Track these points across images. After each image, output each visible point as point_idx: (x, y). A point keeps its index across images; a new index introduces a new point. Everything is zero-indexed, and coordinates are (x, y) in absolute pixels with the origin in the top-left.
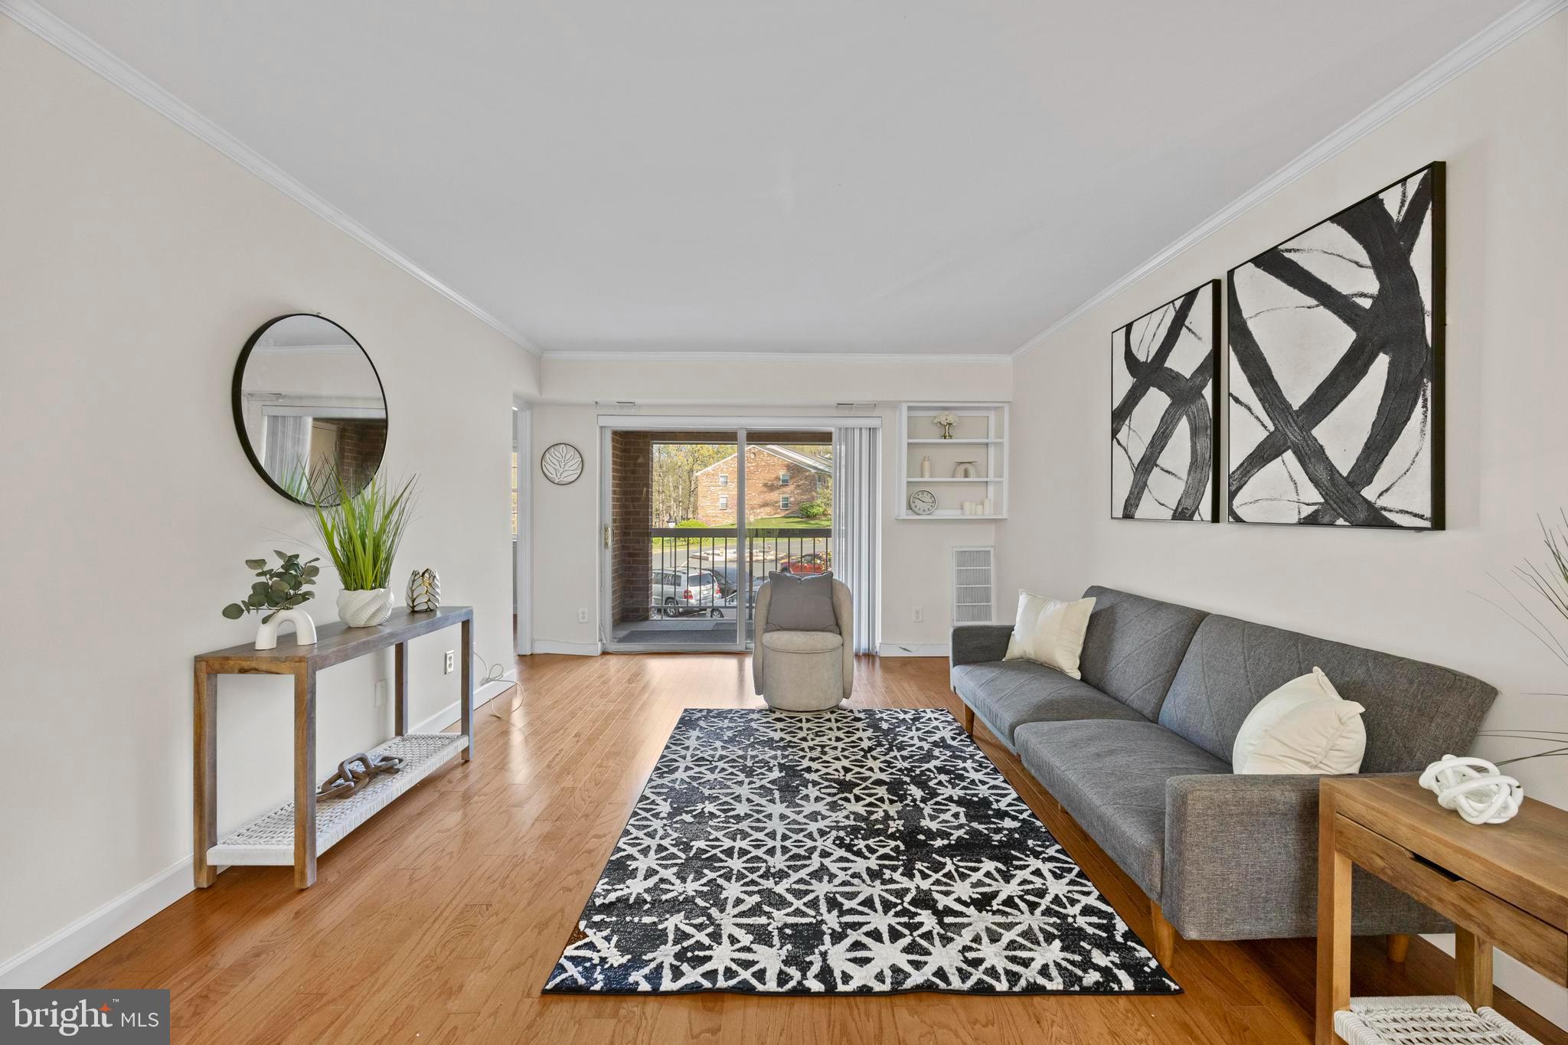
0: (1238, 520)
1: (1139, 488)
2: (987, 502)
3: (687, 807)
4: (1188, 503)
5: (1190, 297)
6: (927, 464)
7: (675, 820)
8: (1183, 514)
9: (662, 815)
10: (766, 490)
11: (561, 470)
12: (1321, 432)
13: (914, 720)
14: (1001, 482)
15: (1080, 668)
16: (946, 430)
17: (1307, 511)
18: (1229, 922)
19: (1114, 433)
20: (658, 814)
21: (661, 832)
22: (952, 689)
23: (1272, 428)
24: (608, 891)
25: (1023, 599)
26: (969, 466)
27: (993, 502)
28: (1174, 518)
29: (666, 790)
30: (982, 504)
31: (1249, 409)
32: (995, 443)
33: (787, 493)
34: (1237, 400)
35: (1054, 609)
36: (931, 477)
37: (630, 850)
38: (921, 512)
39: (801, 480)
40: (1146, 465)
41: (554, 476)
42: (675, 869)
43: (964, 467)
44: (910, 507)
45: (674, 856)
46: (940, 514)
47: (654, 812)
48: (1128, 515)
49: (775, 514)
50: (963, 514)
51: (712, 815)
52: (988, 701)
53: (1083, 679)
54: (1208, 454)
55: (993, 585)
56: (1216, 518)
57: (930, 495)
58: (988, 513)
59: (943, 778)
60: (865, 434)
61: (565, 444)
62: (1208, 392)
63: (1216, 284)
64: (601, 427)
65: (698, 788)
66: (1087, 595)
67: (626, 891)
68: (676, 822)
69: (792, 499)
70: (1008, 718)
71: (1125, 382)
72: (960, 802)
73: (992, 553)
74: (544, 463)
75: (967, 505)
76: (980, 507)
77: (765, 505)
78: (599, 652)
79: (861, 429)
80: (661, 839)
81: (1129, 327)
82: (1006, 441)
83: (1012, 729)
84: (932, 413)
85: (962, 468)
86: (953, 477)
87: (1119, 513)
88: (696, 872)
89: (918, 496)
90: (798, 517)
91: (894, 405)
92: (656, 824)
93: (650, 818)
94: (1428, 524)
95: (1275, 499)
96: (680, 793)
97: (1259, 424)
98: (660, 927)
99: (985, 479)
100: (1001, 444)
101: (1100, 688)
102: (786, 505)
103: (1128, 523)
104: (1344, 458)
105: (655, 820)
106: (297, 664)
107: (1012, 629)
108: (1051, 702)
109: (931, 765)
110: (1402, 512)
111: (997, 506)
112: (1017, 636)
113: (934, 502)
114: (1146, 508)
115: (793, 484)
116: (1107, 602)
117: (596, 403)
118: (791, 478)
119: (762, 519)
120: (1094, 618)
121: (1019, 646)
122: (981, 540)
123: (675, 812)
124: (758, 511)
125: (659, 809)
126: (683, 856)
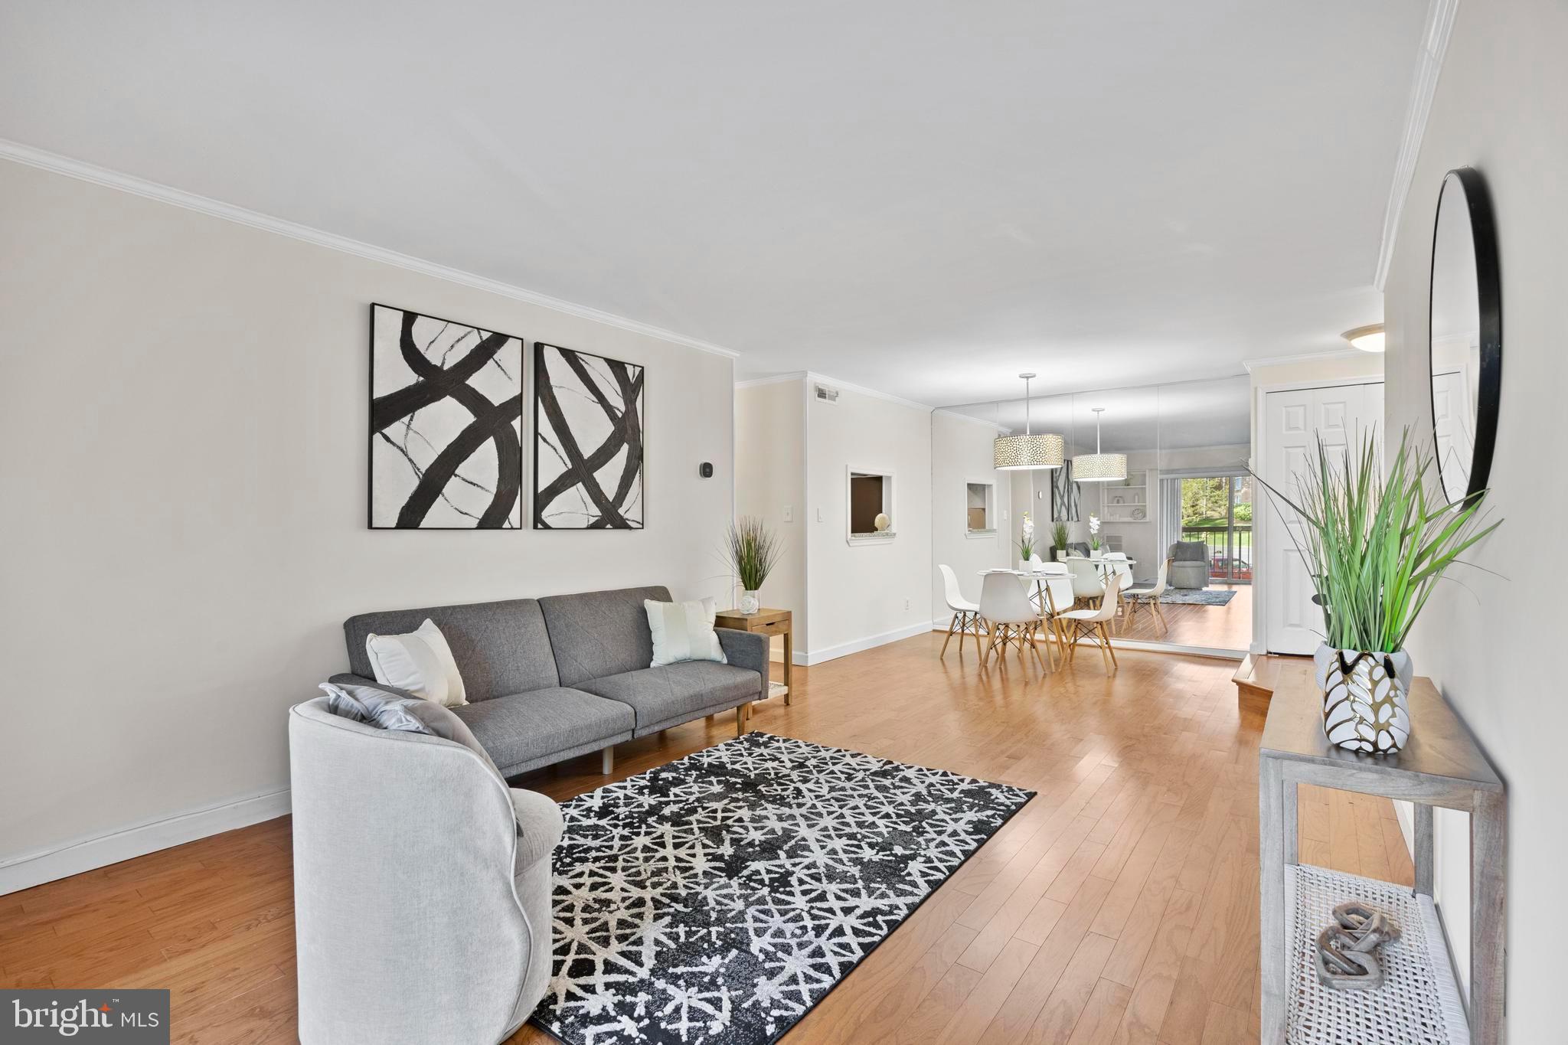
0: (546, 526)
3: (890, 861)
4: (498, 512)
5: (499, 338)
7: (912, 852)
8: (490, 523)
9: (923, 859)
12: (598, 475)
17: (593, 520)
19: (377, 425)
20: (925, 862)
21: (932, 845)
23: (570, 467)
24: (993, 816)
28: (482, 526)
29: (901, 886)
31: (555, 449)
34: (545, 440)
37: (968, 838)
40: (439, 473)
42: (936, 817)
45: (932, 825)
47: (929, 865)
48: (406, 524)
51: (871, 846)
53: (471, 702)
65: (861, 878)
67: (978, 814)
68: (912, 849)
80: (934, 839)
81: (408, 315)
87: (387, 522)
88: (921, 813)
92: (933, 852)
93: (935, 860)
94: (641, 526)
95: (574, 513)
96: (886, 879)
97: (561, 461)
98: (962, 795)
104: (610, 490)
105: (932, 857)
110: (633, 521)
114: (437, 513)
123: (905, 859)
125: (923, 867)
126: (924, 824)
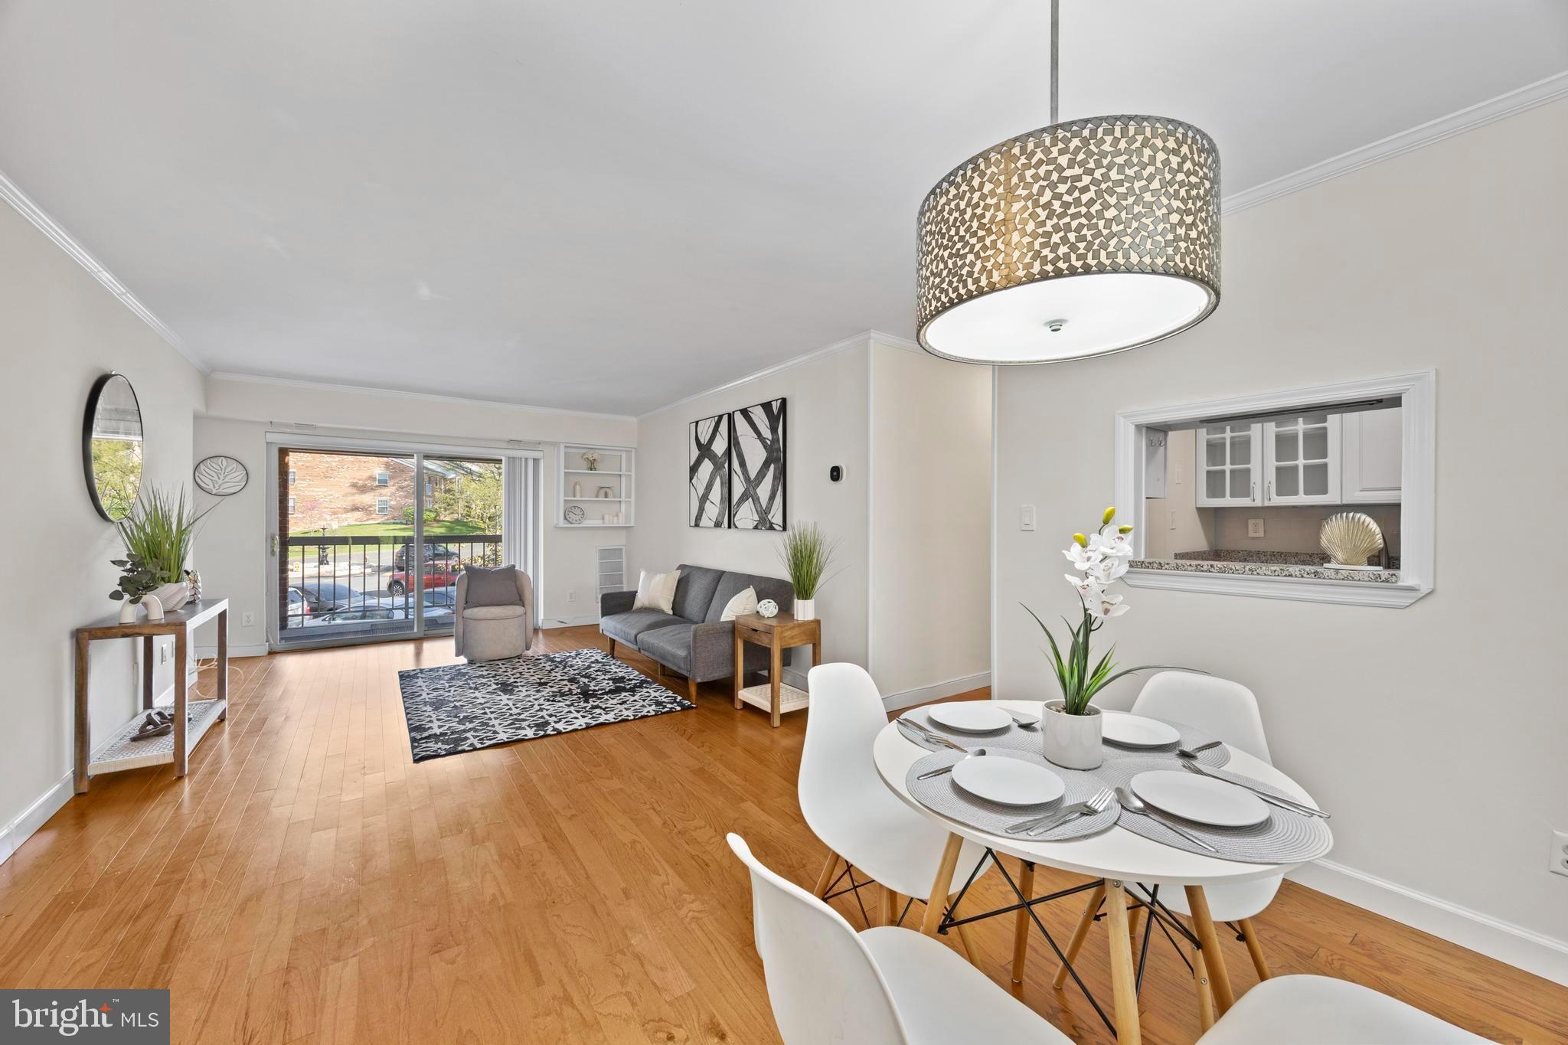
0: (736, 527)
1: (701, 510)
2: (620, 514)
3: (443, 706)
4: (720, 519)
5: (721, 417)
6: (578, 487)
7: (439, 711)
8: (718, 525)
9: (428, 711)
10: (355, 491)
11: (220, 482)
12: (758, 491)
13: (577, 655)
14: (630, 501)
15: (672, 609)
16: (592, 465)
17: (755, 524)
18: (711, 674)
19: (691, 479)
20: (425, 711)
21: (434, 715)
22: (601, 632)
23: (746, 487)
25: (643, 574)
26: (608, 490)
27: (624, 513)
28: (715, 526)
29: (421, 703)
30: (617, 516)
31: (739, 476)
32: (625, 475)
33: (385, 495)
34: (736, 472)
35: (659, 578)
36: (581, 497)
38: (574, 522)
39: (406, 480)
40: (704, 499)
41: (211, 487)
43: (604, 491)
44: (565, 518)
45: (450, 720)
46: (587, 523)
47: (421, 710)
48: (697, 525)
49: (368, 520)
50: (604, 523)
52: (623, 629)
53: (674, 614)
54: (727, 496)
55: (624, 572)
56: (729, 527)
57: (580, 510)
58: (621, 522)
59: (599, 673)
60: (531, 463)
61: (225, 457)
62: (726, 465)
63: (729, 415)
64: (267, 443)
65: (444, 699)
66: (678, 569)
69: (392, 503)
70: (634, 632)
71: (695, 453)
72: (609, 679)
73: (624, 550)
74: (197, 474)
75: (607, 517)
76: (615, 519)
77: (355, 509)
78: (265, 653)
79: (526, 459)
80: (436, 717)
81: (697, 423)
82: (633, 474)
83: (636, 637)
84: (584, 451)
85: (603, 491)
86: (597, 497)
87: (693, 524)
89: (572, 511)
90: (401, 523)
91: (555, 444)
92: (428, 714)
93: (421, 713)
94: (781, 529)
95: (746, 518)
96: (433, 702)
97: (742, 484)
99: (619, 499)
100: (630, 475)
101: (681, 616)
102: (381, 510)
103: (696, 528)
104: (764, 501)
106: (178, 627)
107: (637, 592)
108: (656, 622)
109: (592, 670)
110: (776, 524)
111: (627, 517)
112: (639, 595)
113: (583, 514)
114: (704, 522)
115: (393, 485)
116: (686, 572)
117: (271, 423)
118: (391, 478)
119: (349, 525)
120: (680, 581)
121: (641, 601)
122: (617, 541)
123: (437, 708)
124: (344, 516)
126: (457, 719)
